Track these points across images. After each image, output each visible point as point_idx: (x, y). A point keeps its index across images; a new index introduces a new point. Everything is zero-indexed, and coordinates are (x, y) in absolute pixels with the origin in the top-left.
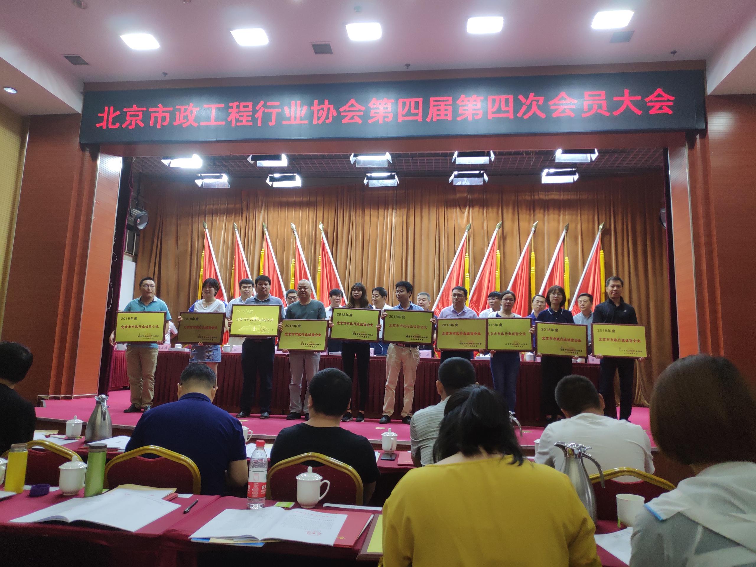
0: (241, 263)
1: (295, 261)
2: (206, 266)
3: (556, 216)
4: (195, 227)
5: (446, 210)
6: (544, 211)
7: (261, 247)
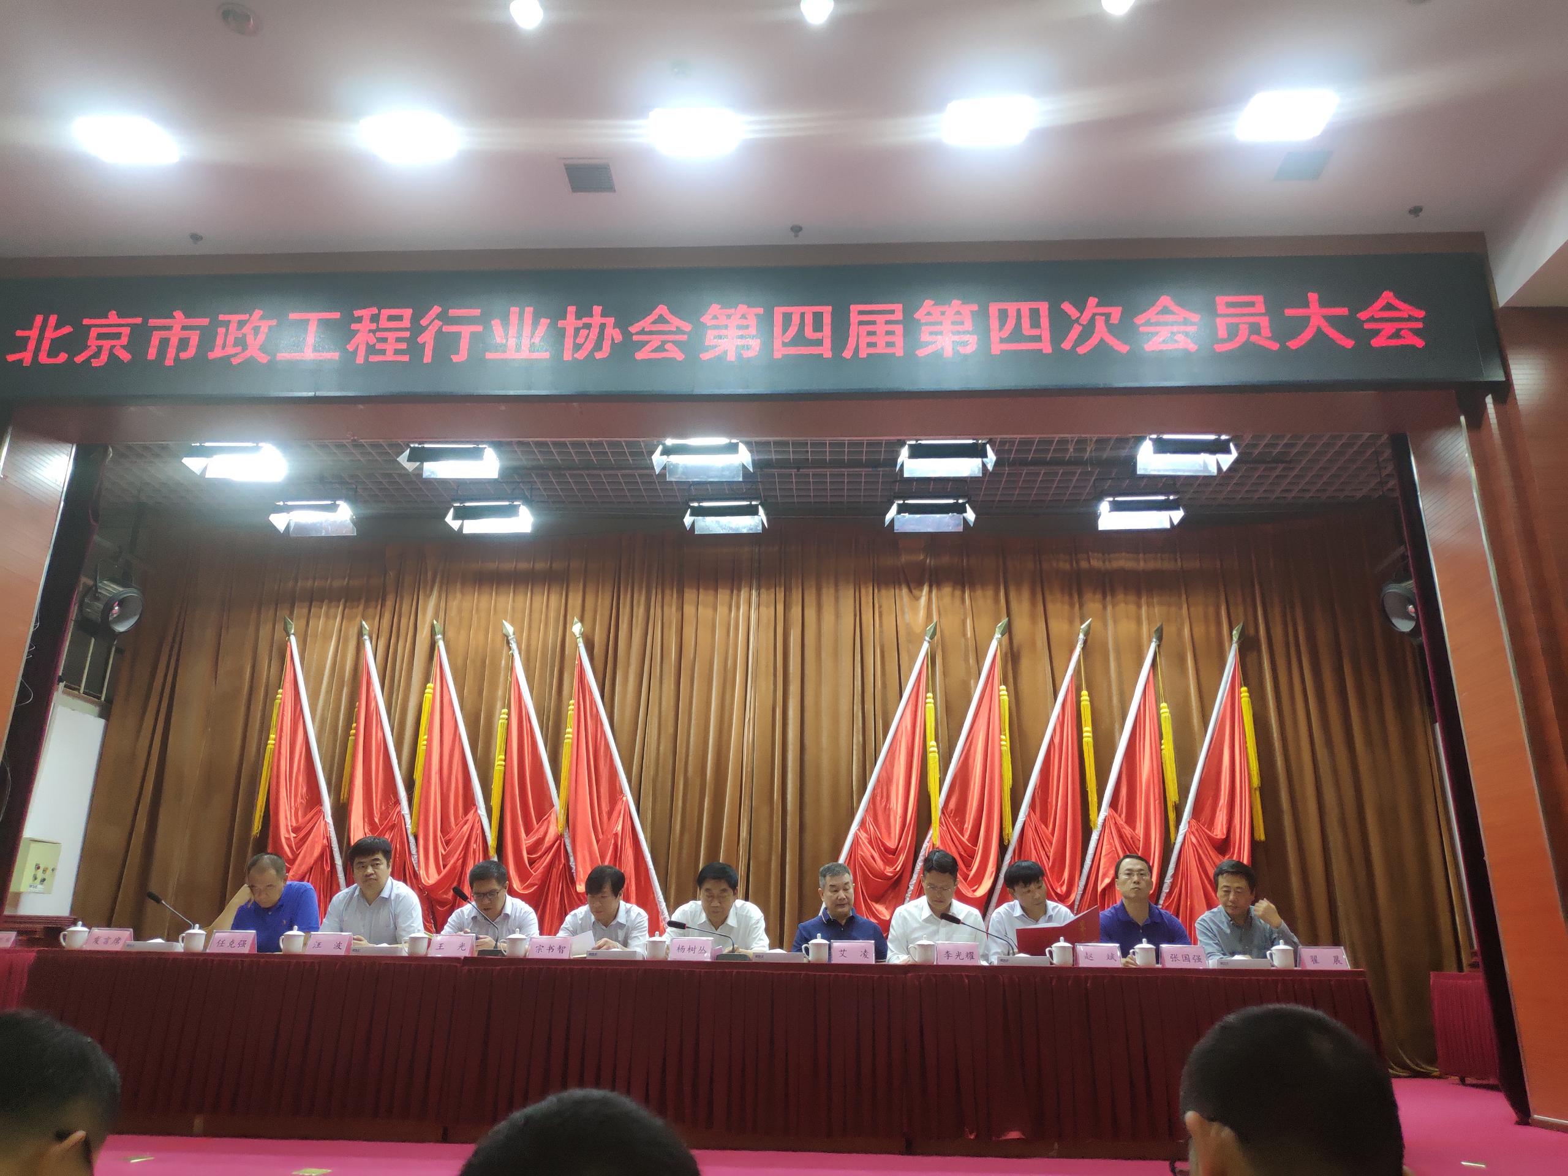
0: (372, 723)
1: (509, 714)
2: (284, 728)
3: (1132, 608)
4: (265, 632)
5: (876, 591)
6: (1104, 597)
7: (427, 679)
